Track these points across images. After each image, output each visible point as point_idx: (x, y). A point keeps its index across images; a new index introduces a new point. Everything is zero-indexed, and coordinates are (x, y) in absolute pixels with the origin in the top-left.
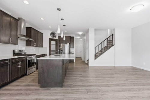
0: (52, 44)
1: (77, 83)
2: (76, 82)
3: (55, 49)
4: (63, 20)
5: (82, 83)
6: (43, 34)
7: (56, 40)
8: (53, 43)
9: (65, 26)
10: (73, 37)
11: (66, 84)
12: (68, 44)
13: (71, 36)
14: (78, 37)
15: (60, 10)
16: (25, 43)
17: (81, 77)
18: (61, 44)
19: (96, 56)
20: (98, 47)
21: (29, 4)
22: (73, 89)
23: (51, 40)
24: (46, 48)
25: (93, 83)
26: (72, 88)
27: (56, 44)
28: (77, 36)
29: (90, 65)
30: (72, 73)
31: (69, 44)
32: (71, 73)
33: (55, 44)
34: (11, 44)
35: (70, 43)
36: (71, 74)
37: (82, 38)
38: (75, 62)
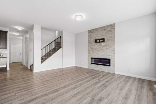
10: (6, 32)
19: (43, 59)
20: (45, 48)
25: (38, 94)
37: (23, 36)
38: (10, 70)
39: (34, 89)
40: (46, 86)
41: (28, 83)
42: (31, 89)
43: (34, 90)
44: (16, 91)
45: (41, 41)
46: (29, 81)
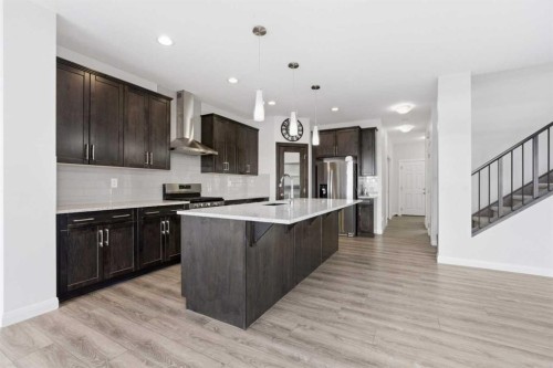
0: (286, 161)
1: (312, 329)
2: (316, 324)
3: (297, 182)
4: (296, 66)
5: (336, 336)
6: (257, 130)
7: (302, 149)
8: (292, 158)
9: (318, 88)
10: (373, 130)
11: (271, 318)
12: (349, 159)
13: (362, 127)
14: (405, 128)
15: (264, 33)
16: (197, 162)
17: (356, 308)
18: (328, 162)
21: (174, 44)
22: (277, 352)
23: (282, 148)
24: (268, 176)
25: (391, 353)
26: (277, 346)
27: (303, 163)
28: (398, 124)
29: (441, 259)
30: (331, 281)
31: (355, 158)
32: (326, 280)
33: (298, 161)
34: (150, 167)
35: (356, 154)
36: (321, 283)
38: (383, 235)
39: (390, 325)
40: (441, 344)
41: (394, 292)
42: (385, 319)
43: (389, 328)
44: (347, 301)
45: (474, 135)
46: (400, 289)
